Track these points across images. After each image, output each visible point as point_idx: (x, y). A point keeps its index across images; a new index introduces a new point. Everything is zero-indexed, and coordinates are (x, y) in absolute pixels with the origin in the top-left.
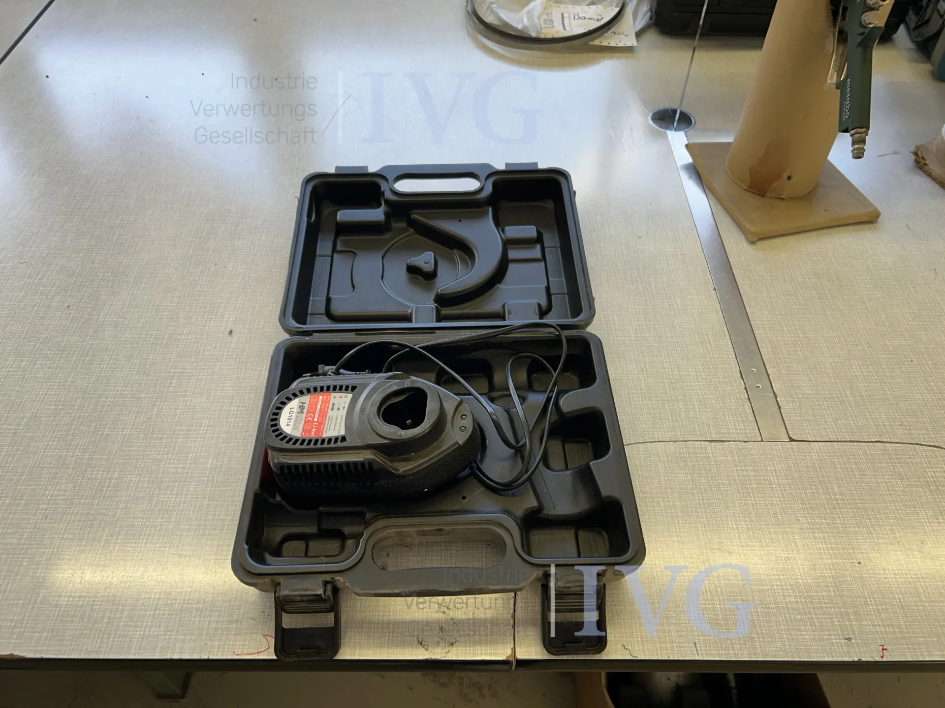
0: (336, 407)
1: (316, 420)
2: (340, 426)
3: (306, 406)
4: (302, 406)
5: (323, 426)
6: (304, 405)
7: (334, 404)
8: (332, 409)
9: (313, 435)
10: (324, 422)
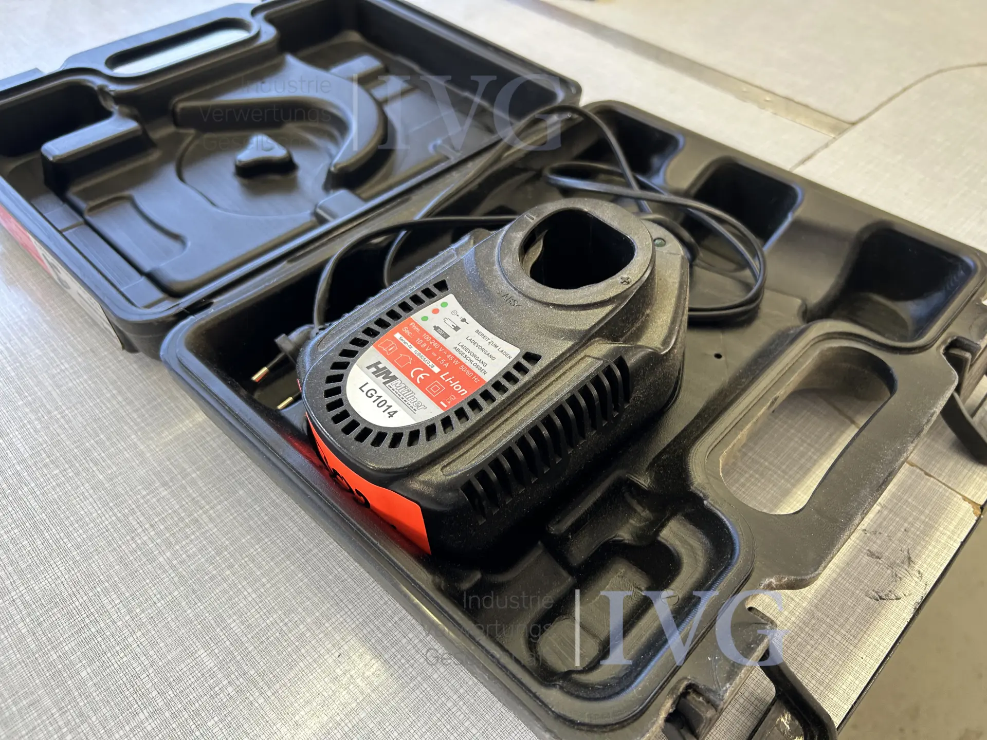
0: (448, 330)
1: (436, 370)
2: (496, 346)
3: (385, 363)
4: (378, 370)
5: (462, 368)
6: (380, 366)
7: (436, 328)
8: (446, 336)
9: (464, 393)
10: (455, 362)
